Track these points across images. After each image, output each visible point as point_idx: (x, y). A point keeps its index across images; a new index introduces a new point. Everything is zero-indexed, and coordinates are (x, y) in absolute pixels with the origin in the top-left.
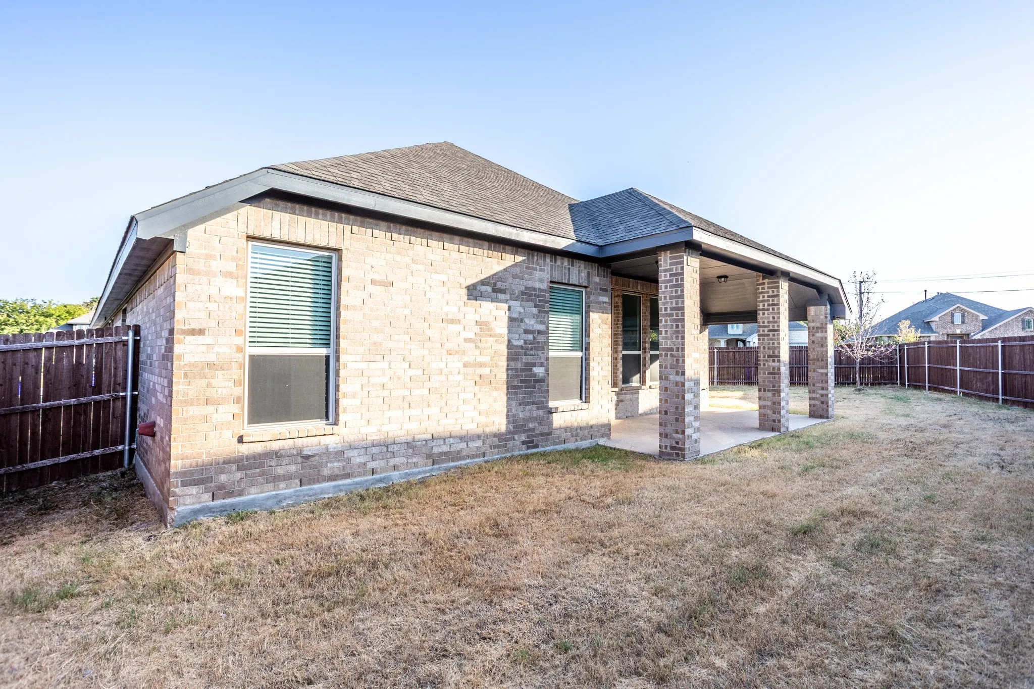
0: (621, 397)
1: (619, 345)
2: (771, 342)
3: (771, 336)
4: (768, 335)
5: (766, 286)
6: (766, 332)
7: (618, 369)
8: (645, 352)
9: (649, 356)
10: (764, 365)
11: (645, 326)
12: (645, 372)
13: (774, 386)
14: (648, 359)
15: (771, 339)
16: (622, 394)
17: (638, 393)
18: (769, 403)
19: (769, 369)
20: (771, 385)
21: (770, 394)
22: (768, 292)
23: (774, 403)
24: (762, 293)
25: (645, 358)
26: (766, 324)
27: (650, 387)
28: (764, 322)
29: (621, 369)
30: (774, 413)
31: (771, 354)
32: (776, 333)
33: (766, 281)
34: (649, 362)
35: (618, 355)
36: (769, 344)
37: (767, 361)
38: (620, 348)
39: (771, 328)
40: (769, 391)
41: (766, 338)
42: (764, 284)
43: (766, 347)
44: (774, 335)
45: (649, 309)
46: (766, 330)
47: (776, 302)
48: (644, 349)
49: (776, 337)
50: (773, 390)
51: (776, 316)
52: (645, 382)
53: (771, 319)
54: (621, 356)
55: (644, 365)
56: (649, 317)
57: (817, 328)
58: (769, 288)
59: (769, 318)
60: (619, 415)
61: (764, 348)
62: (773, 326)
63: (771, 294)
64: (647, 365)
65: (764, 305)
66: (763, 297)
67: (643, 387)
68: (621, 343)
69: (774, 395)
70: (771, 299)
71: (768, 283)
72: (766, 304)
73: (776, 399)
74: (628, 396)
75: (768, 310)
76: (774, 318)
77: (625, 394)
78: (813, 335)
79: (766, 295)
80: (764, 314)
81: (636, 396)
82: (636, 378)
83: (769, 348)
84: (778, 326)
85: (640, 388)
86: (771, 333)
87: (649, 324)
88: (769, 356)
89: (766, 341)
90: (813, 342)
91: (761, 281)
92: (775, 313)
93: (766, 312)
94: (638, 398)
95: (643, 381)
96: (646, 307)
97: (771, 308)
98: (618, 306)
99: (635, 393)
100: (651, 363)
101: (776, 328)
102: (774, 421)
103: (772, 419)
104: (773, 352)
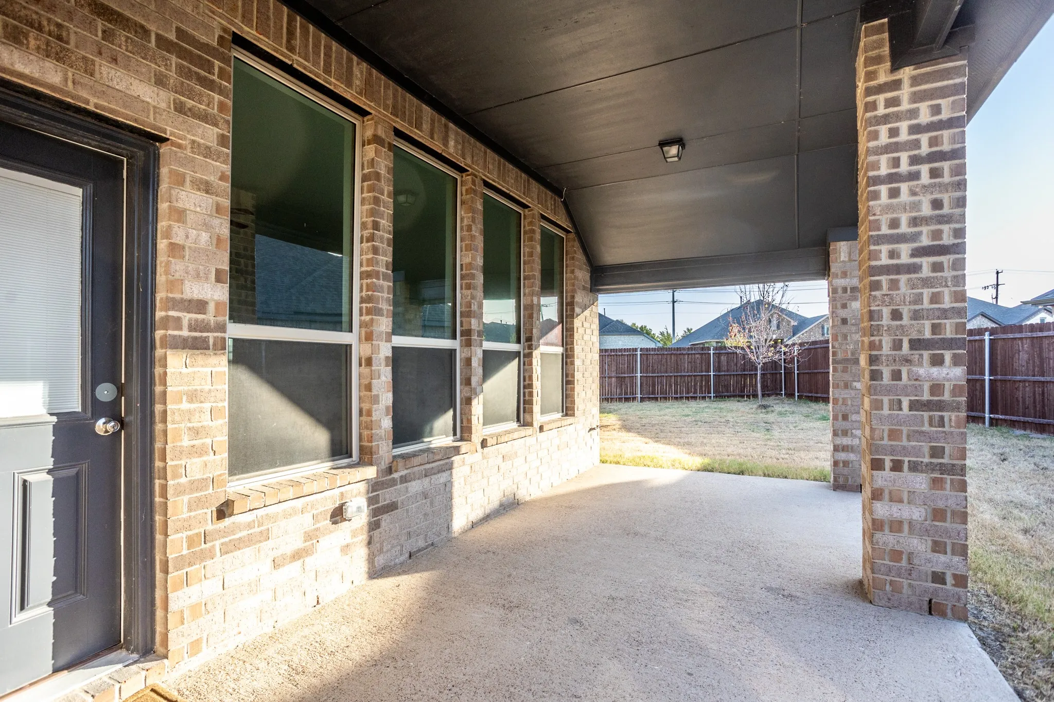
0: (387, 496)
1: (378, 312)
2: (927, 293)
3: (926, 272)
4: (915, 268)
5: (905, 92)
6: (905, 259)
7: (375, 400)
8: (468, 344)
9: (480, 354)
10: (897, 376)
11: (470, 266)
12: (468, 401)
13: (936, 452)
14: (476, 363)
15: (926, 283)
16: (393, 483)
17: (450, 467)
18: (917, 513)
19: (918, 389)
20: (925, 447)
21: (920, 482)
22: (914, 113)
23: (938, 514)
24: (885, 119)
25: (468, 362)
26: (904, 228)
27: (484, 444)
28: (894, 224)
29: (387, 399)
30: (938, 547)
31: (928, 334)
32: (945, 259)
33: (907, 73)
34: (480, 371)
35: (375, 350)
36: (918, 299)
37: (907, 361)
38: (384, 324)
39: (925, 241)
40: (915, 467)
41: (903, 278)
42: (896, 85)
43: (905, 311)
44: (937, 267)
45: (480, 218)
46: (905, 249)
47: (946, 147)
48: (467, 333)
49: (948, 273)
50: (931, 468)
51: (946, 198)
52: (469, 430)
53: (926, 210)
54: (385, 351)
55: (467, 382)
56: (480, 242)
57: (854, 289)
58: (917, 97)
59: (916, 206)
60: (380, 560)
61: (896, 315)
62: (937, 235)
63: (925, 117)
64: (474, 380)
65: (896, 162)
66: (894, 132)
67: (464, 446)
68: (386, 307)
69: (936, 483)
70: (924, 138)
71: (915, 81)
72: (904, 157)
73: (947, 498)
74: (415, 486)
75: (915, 176)
76: (937, 204)
77: (404, 479)
78: (844, 306)
79: (904, 126)
80: (894, 193)
81: (442, 478)
82: (445, 421)
83: (916, 316)
84: (960, 233)
85: (456, 450)
86: (926, 262)
87: (480, 261)
88: (916, 344)
89: (904, 288)
90: (844, 321)
91: (883, 78)
92: (944, 188)
93: (904, 187)
94: (448, 485)
95: (463, 431)
96: (472, 210)
97: (924, 169)
98: (378, 176)
99: (441, 470)
100: (486, 375)
101: (947, 239)
102: (939, 578)
103: (929, 568)
104: (935, 328)
